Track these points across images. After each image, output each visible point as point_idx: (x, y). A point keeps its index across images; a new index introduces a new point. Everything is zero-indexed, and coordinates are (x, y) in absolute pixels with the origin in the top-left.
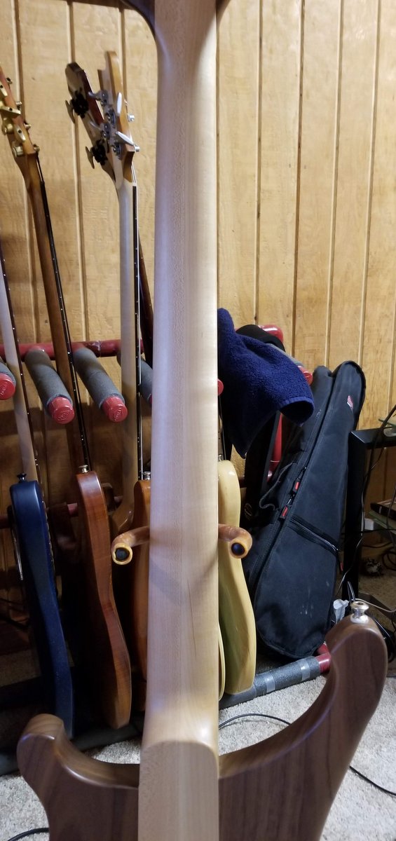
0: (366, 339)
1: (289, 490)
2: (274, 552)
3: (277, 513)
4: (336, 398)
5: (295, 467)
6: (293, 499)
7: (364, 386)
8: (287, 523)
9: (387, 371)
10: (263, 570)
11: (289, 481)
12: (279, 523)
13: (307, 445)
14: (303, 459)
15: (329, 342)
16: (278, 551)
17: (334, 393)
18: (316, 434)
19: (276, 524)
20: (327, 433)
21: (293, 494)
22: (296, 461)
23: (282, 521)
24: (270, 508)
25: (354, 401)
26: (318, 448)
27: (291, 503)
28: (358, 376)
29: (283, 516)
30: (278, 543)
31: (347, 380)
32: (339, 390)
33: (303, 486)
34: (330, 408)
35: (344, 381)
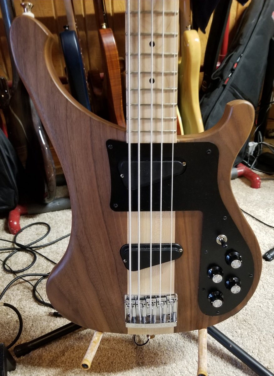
1: (230, 68)
2: (218, 104)
3: (222, 82)
4: (265, 11)
5: (235, 54)
6: (232, 73)
8: (227, 87)
10: (211, 114)
11: (231, 63)
12: (222, 88)
13: (243, 41)
14: (241, 49)
16: (221, 104)
17: (265, 8)
18: (250, 34)
20: (258, 34)
21: (232, 70)
22: (236, 51)
23: (224, 86)
24: (218, 79)
26: (251, 43)
27: (231, 76)
29: (225, 83)
30: (221, 98)
32: (267, 7)
33: (239, 66)
34: (261, 17)
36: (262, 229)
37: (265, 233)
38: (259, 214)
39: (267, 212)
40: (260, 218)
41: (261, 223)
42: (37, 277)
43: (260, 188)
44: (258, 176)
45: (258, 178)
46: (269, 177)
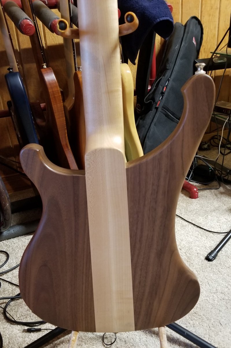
0: (203, 7)
1: (160, 91)
2: (153, 125)
3: (154, 105)
4: (186, 37)
5: (164, 78)
6: (163, 96)
7: (202, 33)
8: (160, 109)
9: (215, 27)
10: (147, 135)
11: (160, 87)
13: (170, 66)
14: (168, 73)
15: (182, 8)
16: (155, 125)
17: (185, 35)
18: (175, 59)
19: (154, 110)
20: (182, 59)
21: (162, 93)
22: (164, 75)
23: (157, 109)
24: (151, 102)
25: (196, 41)
26: (176, 68)
27: (162, 99)
28: (199, 27)
29: (157, 106)
30: (155, 120)
31: (193, 28)
32: (188, 33)
33: (168, 89)
34: (183, 43)
35: (191, 28)
36: (203, 234)
37: (205, 237)
38: (199, 222)
39: (206, 218)
40: (200, 225)
41: (202, 229)
42: (5, 301)
43: (198, 198)
44: (195, 187)
45: (195, 189)
46: (205, 187)
